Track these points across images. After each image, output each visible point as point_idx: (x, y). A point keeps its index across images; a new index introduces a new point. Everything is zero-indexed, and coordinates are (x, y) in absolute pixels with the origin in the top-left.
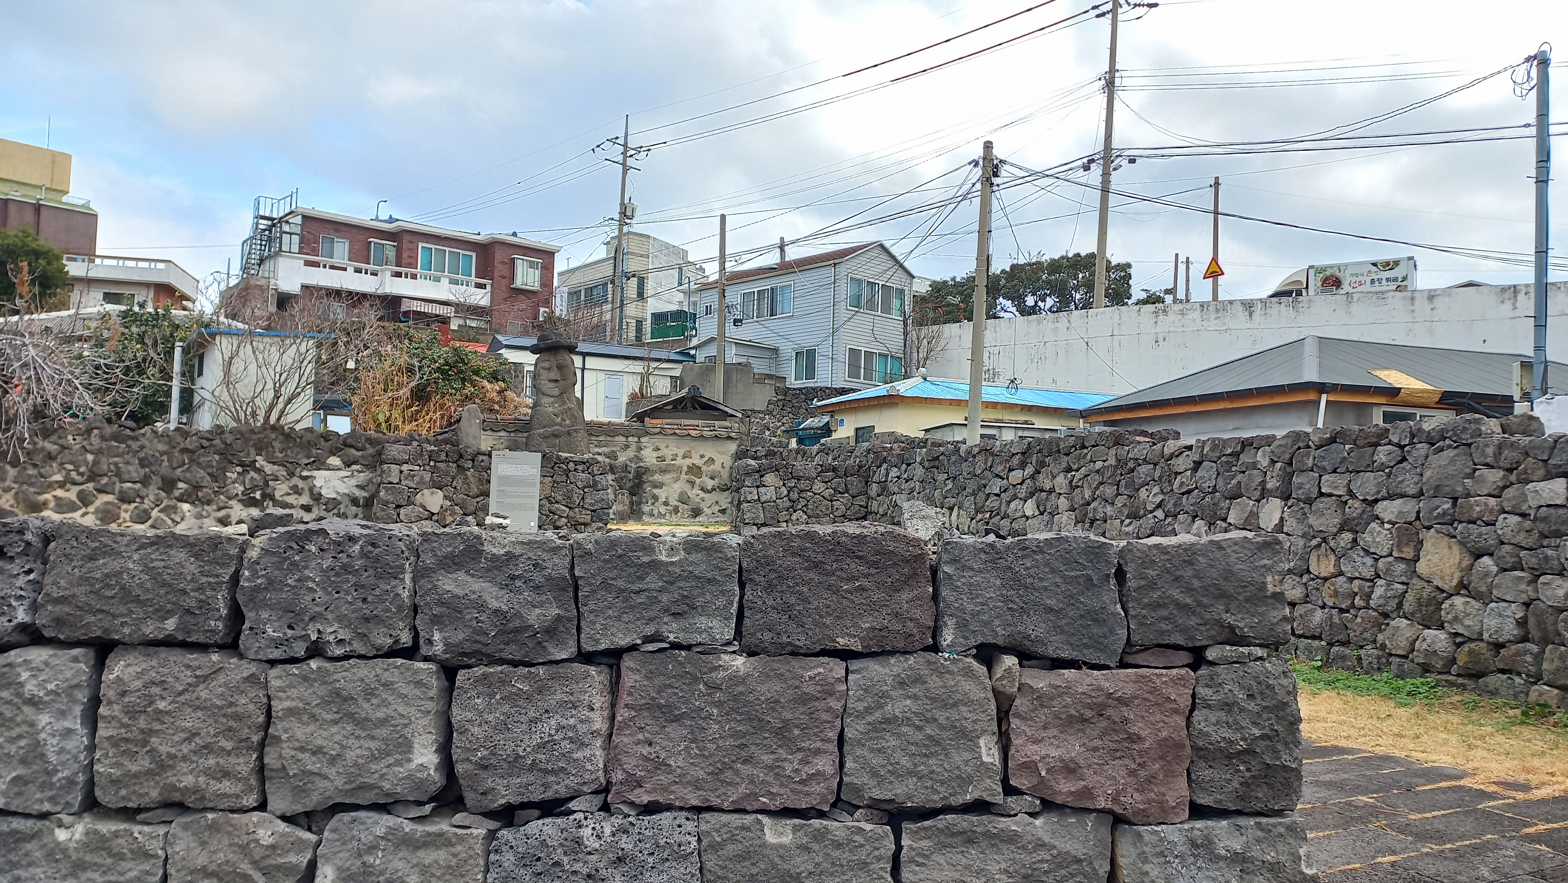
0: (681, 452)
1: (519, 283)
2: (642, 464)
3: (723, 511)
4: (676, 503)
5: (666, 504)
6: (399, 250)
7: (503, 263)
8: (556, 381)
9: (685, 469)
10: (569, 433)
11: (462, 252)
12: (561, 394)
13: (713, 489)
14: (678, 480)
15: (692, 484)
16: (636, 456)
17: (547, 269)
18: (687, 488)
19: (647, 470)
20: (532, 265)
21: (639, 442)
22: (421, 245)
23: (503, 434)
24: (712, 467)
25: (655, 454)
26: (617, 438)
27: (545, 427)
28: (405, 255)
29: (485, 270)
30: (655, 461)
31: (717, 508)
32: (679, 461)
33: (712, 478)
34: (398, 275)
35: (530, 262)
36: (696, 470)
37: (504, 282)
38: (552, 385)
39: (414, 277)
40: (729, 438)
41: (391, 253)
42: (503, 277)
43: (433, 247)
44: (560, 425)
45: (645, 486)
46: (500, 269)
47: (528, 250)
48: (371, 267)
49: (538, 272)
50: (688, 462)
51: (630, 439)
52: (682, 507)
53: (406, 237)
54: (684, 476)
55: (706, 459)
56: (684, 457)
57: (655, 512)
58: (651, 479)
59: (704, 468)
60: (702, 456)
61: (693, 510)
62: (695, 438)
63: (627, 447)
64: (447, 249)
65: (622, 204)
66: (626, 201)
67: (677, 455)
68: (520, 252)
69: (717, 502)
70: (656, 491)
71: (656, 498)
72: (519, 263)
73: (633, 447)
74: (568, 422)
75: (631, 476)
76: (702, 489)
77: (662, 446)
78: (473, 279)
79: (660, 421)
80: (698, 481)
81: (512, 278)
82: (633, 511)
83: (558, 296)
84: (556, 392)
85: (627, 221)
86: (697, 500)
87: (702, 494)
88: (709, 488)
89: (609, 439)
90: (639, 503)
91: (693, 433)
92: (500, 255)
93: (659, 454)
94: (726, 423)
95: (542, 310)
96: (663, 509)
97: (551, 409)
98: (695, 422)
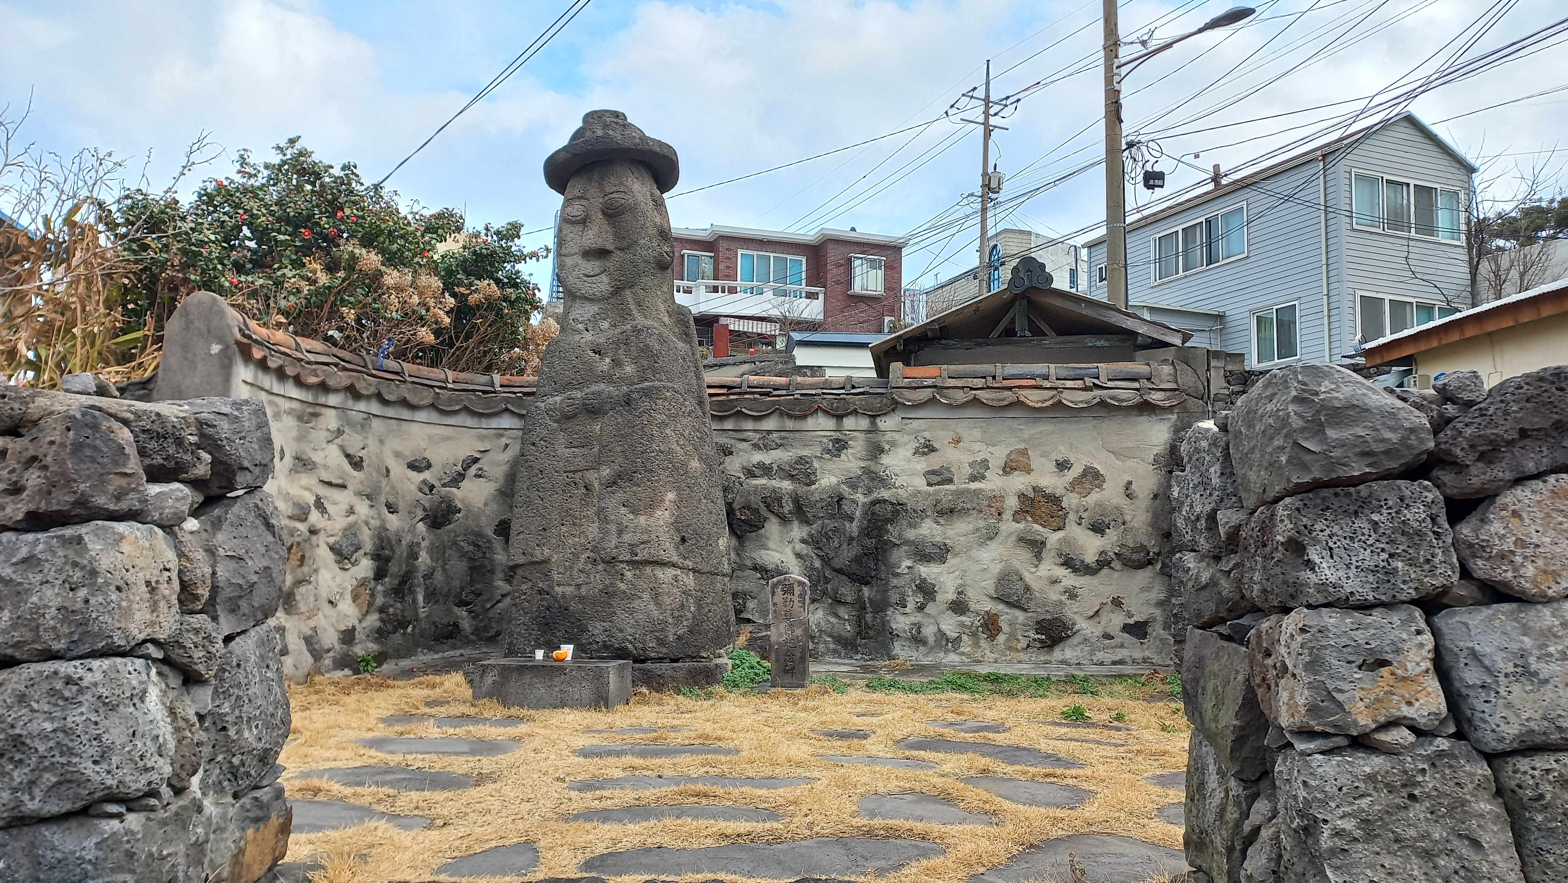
0: (998, 455)
1: (857, 288)
2: (885, 494)
3: (1138, 630)
4: (989, 606)
5: (959, 607)
6: (716, 261)
7: (838, 265)
8: (602, 253)
9: (1012, 503)
10: (628, 401)
11: (789, 257)
12: (617, 291)
13: (1103, 563)
14: (991, 535)
15: (1037, 547)
16: (867, 471)
17: (893, 269)
18: (1021, 560)
19: (898, 509)
20: (873, 265)
21: (873, 430)
22: (740, 252)
23: (506, 422)
24: (1094, 497)
25: (922, 465)
26: (811, 423)
27: (568, 386)
28: (722, 266)
29: (816, 276)
30: (920, 483)
31: (1117, 620)
32: (993, 482)
33: (1098, 528)
34: (715, 289)
35: (871, 260)
36: (1045, 508)
37: (840, 288)
38: (591, 266)
39: (733, 290)
40: (1146, 408)
41: (707, 266)
42: (837, 282)
43: (755, 253)
44: (607, 378)
45: (895, 555)
46: (833, 273)
47: (867, 247)
48: (685, 283)
49: (880, 273)
50: (1019, 482)
51: (849, 423)
52: (1007, 616)
53: (723, 245)
54: (1009, 527)
55: (1076, 471)
56: (1008, 469)
57: (929, 631)
58: (911, 534)
59: (1071, 501)
60: (1063, 466)
61: (1042, 626)
62: (1037, 413)
63: (839, 446)
64: (772, 255)
65: (985, 174)
66: (991, 170)
67: (985, 464)
68: (859, 249)
69: (1117, 603)
70: (928, 571)
71: (927, 591)
72: (857, 262)
73: (858, 446)
74: (629, 369)
75: (853, 528)
76: (1068, 563)
77: (941, 437)
78: (804, 287)
79: (933, 370)
80: (1054, 538)
81: (849, 284)
82: (862, 630)
83: (907, 302)
84: (603, 285)
85: (993, 196)
86: (1054, 595)
87: (1069, 579)
88: (1090, 558)
89: (790, 424)
90: (881, 606)
91: (1033, 398)
92: (833, 255)
93: (934, 461)
94: (1137, 367)
95: (887, 319)
96: (950, 624)
97: (588, 337)
98: (1039, 368)
